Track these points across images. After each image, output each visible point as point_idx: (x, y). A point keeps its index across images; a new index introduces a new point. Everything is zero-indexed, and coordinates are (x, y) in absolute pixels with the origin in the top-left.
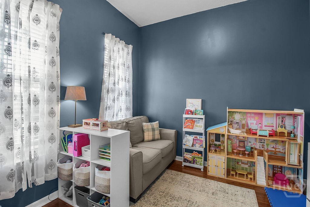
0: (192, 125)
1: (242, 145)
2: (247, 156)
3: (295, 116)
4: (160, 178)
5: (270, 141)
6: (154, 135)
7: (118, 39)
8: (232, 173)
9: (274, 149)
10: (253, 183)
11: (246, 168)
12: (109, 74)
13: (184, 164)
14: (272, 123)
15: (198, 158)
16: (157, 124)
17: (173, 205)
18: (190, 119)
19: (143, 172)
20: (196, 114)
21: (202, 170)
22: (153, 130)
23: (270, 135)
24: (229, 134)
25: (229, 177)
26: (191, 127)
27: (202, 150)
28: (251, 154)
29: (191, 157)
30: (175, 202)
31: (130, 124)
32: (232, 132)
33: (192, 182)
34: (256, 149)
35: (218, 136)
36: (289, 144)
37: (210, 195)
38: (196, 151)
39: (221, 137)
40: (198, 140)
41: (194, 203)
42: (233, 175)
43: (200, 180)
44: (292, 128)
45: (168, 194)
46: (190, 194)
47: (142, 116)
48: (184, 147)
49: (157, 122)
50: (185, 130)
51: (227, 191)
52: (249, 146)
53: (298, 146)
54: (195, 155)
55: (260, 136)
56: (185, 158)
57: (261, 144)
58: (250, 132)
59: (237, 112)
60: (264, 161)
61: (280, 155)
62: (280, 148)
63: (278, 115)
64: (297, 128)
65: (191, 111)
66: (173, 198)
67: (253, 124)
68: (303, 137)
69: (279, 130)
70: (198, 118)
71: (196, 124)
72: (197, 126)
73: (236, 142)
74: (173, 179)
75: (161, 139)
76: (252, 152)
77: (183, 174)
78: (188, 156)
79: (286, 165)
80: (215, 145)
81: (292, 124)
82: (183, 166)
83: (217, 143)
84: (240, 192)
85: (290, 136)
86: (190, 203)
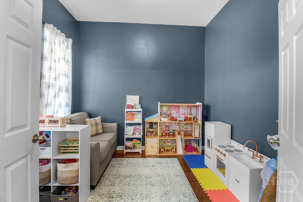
0: (132, 118)
1: (167, 129)
2: (171, 136)
3: (197, 107)
4: (109, 166)
5: (184, 124)
6: (97, 130)
7: (59, 31)
8: (162, 150)
9: (186, 130)
10: (175, 154)
11: (170, 145)
12: (51, 68)
13: (125, 151)
14: (185, 112)
15: (138, 144)
16: (99, 119)
17: (127, 181)
18: (130, 112)
19: (100, 161)
20: (135, 108)
21: (141, 153)
22: (97, 124)
23: (185, 120)
24: (161, 122)
25: (160, 153)
26: (132, 119)
27: (140, 136)
28: (174, 135)
29: (131, 144)
30: (128, 179)
31: (73, 120)
32: (162, 120)
33: (135, 163)
34: (176, 131)
35: (151, 124)
36: (195, 124)
37: (151, 167)
38: (135, 138)
39: (154, 125)
40: (137, 129)
41: (142, 176)
42: (162, 152)
43: (141, 160)
44: (196, 114)
45: (120, 175)
46: (137, 171)
47: (83, 113)
48: (126, 137)
49: (99, 117)
50: (126, 122)
51: (161, 162)
52: (171, 129)
53: (199, 125)
54: (135, 141)
55: (179, 121)
56: (126, 146)
57: (179, 127)
58: (173, 119)
59: (165, 105)
60: (181, 138)
61: (189, 133)
62: (189, 128)
63: (188, 106)
64: (198, 115)
65: (132, 106)
66: (125, 177)
67: (174, 113)
68: (201, 119)
69: (189, 116)
70: (137, 112)
71: (135, 116)
72: (136, 118)
73: (164, 128)
74: (120, 164)
75: (103, 132)
76: (174, 133)
77: (127, 159)
78: (129, 144)
79: (193, 138)
80: (150, 132)
81: (195, 112)
82: (125, 153)
83: (151, 130)
84: (169, 161)
85: (194, 120)
86: (139, 176)
